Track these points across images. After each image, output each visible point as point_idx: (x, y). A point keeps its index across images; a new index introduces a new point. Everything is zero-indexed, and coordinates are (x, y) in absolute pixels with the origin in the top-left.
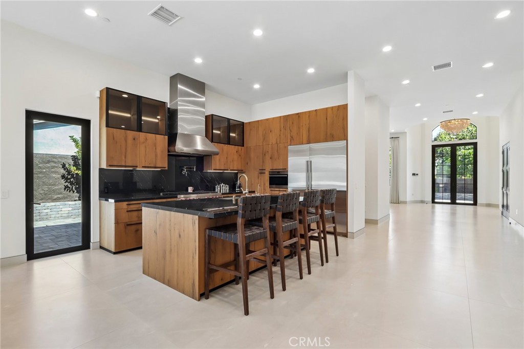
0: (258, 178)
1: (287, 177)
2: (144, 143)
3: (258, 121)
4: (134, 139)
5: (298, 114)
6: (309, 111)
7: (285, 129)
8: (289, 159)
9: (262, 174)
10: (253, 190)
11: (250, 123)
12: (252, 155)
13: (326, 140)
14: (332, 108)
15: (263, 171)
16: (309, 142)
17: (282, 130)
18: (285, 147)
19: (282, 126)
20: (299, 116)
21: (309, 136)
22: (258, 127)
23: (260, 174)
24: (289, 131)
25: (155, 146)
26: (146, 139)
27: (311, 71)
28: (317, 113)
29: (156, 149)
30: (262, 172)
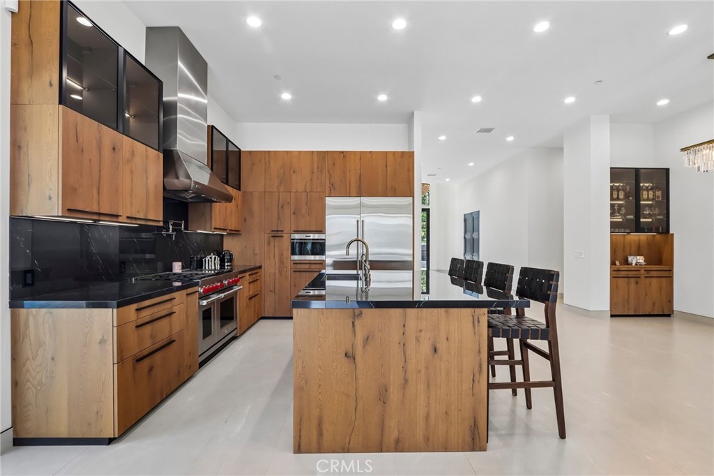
0: (269, 243)
1: (325, 243)
2: (129, 161)
3: (269, 152)
4: (114, 149)
5: (343, 152)
6: (361, 152)
7: (321, 172)
8: (327, 217)
9: (277, 239)
10: (258, 265)
11: (250, 152)
12: (256, 206)
13: (385, 194)
14: (394, 153)
15: (279, 234)
16: (360, 195)
17: (315, 172)
18: (322, 198)
19: (316, 167)
20: (344, 156)
21: (360, 186)
22: (269, 162)
23: (272, 239)
24: (327, 176)
25: (146, 172)
26: (133, 154)
27: (382, 98)
28: (372, 155)
29: (147, 178)
30: (277, 234)
